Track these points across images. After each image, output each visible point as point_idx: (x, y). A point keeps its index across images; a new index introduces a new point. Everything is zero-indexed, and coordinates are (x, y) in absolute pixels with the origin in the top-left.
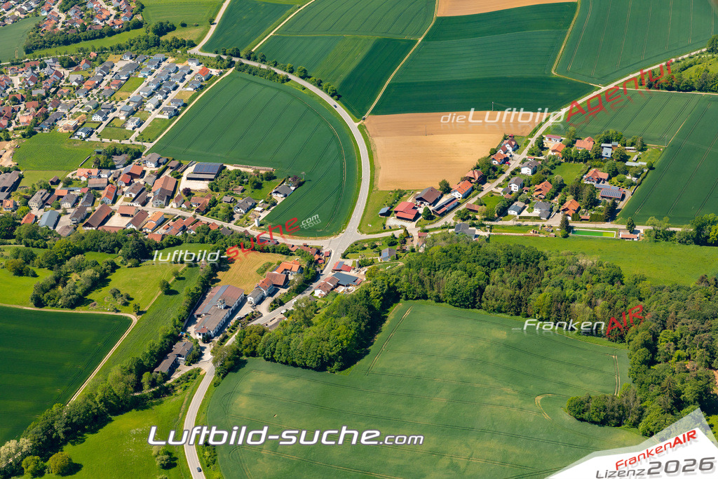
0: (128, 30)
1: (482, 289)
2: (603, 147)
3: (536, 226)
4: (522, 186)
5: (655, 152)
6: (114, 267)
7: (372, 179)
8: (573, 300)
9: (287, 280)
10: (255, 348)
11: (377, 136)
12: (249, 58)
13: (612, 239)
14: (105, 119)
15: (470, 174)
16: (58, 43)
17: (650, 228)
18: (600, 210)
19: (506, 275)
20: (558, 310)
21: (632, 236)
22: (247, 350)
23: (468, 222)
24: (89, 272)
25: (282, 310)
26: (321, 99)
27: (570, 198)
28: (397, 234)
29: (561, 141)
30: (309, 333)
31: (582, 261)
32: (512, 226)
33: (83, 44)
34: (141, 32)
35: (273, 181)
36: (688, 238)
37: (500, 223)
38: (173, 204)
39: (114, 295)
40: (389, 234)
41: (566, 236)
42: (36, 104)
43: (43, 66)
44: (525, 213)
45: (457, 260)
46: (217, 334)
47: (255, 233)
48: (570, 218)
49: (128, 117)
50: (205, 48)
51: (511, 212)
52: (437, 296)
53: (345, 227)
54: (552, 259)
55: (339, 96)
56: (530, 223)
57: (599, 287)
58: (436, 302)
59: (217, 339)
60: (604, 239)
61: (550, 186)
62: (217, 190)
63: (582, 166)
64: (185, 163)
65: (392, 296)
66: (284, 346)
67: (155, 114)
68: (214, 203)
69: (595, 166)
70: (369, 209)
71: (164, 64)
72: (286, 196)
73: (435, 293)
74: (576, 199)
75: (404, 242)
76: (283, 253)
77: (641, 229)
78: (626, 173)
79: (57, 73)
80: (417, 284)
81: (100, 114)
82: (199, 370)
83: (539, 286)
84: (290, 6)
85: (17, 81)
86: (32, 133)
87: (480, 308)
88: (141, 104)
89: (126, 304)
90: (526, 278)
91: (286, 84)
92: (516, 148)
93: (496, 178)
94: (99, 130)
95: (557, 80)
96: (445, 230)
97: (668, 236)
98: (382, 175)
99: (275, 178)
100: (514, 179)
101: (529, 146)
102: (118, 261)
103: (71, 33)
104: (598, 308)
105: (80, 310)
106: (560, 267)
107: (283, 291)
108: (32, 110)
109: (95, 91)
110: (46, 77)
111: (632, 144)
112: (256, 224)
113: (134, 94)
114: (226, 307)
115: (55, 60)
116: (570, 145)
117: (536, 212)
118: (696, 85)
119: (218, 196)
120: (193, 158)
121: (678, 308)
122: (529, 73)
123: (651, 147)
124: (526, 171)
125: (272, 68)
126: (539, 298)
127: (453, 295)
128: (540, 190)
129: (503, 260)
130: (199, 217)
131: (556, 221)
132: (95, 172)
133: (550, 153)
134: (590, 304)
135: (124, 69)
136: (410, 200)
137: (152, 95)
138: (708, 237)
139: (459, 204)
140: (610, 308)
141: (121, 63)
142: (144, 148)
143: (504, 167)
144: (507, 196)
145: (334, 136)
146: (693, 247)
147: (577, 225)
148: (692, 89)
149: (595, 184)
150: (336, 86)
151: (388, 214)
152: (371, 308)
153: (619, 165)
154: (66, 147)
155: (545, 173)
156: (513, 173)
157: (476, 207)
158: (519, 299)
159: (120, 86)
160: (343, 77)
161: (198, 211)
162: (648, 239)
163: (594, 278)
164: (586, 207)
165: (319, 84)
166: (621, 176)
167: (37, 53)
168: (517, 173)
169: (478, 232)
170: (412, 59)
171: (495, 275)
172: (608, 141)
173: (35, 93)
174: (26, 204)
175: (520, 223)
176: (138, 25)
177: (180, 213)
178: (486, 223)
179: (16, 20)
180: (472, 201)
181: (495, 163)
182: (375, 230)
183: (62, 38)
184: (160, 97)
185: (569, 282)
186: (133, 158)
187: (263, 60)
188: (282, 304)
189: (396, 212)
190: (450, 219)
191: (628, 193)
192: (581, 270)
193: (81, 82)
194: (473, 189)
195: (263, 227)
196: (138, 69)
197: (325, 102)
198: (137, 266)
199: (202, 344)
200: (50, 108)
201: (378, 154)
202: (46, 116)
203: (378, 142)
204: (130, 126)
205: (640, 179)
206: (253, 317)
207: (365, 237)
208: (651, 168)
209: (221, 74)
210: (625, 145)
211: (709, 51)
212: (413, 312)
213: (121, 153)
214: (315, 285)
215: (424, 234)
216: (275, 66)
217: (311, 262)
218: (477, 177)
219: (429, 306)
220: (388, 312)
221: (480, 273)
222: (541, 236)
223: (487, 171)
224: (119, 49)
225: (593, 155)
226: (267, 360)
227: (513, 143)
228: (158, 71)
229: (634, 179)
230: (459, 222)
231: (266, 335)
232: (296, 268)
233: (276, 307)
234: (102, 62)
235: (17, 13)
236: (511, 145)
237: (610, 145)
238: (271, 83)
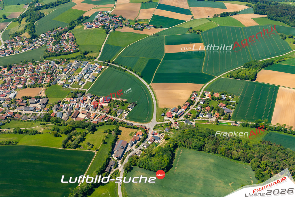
0: (75, 52)
1: (203, 145)
2: (222, 96)
3: (208, 121)
4: (201, 108)
5: (237, 98)
6: (86, 134)
7: (157, 104)
8: (231, 149)
9: (139, 138)
10: (136, 163)
11: (156, 90)
12: (113, 63)
13: (231, 126)
14: (72, 81)
15: (186, 103)
16: (54, 56)
17: (242, 122)
18: (225, 116)
20: (228, 153)
21: (236, 125)
22: (133, 164)
23: (189, 119)
24: (79, 136)
25: (139, 148)
26: (137, 77)
27: (216, 112)
28: (168, 122)
29: (209, 93)
32: (201, 120)
33: (61, 56)
34: (79, 54)
35: (127, 103)
36: (253, 126)
37: (197, 119)
38: (98, 110)
39: (88, 144)
40: (165, 122)
41: (218, 124)
42: (50, 75)
43: (50, 63)
44: (204, 116)
45: (194, 135)
46: (121, 157)
47: (125, 121)
48: (218, 119)
49: (79, 81)
50: (99, 59)
51: (200, 116)
52: (189, 147)
53: (152, 120)
55: (142, 77)
56: (206, 120)
57: (237, 144)
59: (121, 159)
60: (229, 125)
61: (210, 108)
62: (111, 106)
63: (217, 102)
64: (99, 97)
65: (176, 146)
66: (147, 164)
67: (87, 80)
68: (111, 110)
69: (221, 102)
70: (158, 114)
71: (87, 64)
72: (132, 109)
73: (189, 145)
74: (218, 112)
75: (171, 125)
76: (136, 129)
77: (238, 122)
78: (230, 104)
79: (55, 66)
80: (183, 143)
81: (71, 80)
82: (118, 170)
84: (122, 47)
85: (42, 67)
86: (50, 85)
87: (203, 151)
88: (83, 77)
89: (92, 147)
91: (125, 72)
93: (193, 105)
94: (71, 85)
95: (204, 74)
96: (182, 121)
97: (247, 125)
98: (160, 102)
100: (199, 105)
101: (200, 95)
102: (87, 131)
103: (57, 53)
104: (239, 152)
105: (78, 149)
107: (138, 142)
108: (49, 77)
109: (68, 72)
110: (52, 67)
111: (230, 96)
112: (125, 117)
113: (80, 74)
114: (123, 148)
115: (54, 61)
116: (212, 95)
117: (207, 116)
119: (111, 108)
120: (102, 95)
122: (196, 72)
123: (236, 96)
124: (201, 103)
125: (121, 67)
127: (195, 147)
128: (207, 109)
129: (207, 135)
130: (107, 115)
131: (214, 119)
132: (72, 99)
133: (207, 97)
135: (76, 65)
136: (170, 111)
137: (85, 74)
138: (259, 126)
139: (184, 113)
140: (243, 152)
141: (75, 63)
142: (86, 91)
143: (195, 101)
144: (198, 111)
145: (143, 89)
146: (255, 129)
147: (220, 121)
148: (243, 79)
149: (222, 107)
150: (140, 73)
151: (164, 116)
153: (228, 102)
154: (61, 90)
155: (207, 104)
156: (198, 103)
157: (190, 114)
158: (216, 149)
159: (75, 70)
160: (142, 70)
161: (106, 113)
162: (241, 126)
164: (221, 115)
165: (136, 73)
166: (229, 105)
167: (47, 58)
168: (199, 103)
169: (192, 122)
170: (160, 66)
173: (49, 72)
174: (52, 109)
175: (203, 119)
176: (78, 51)
177: (100, 113)
178: (194, 119)
179: (39, 47)
180: (188, 112)
181: (192, 100)
182: (161, 121)
183: (55, 54)
184: (88, 75)
186: (83, 95)
187: (117, 64)
188: (139, 146)
189: (166, 115)
190: (182, 118)
191: (232, 111)
192: (229, 138)
193: (63, 69)
194: (187, 108)
195: (127, 119)
196: (80, 65)
197: (138, 78)
198: (93, 133)
199: (117, 161)
200: (55, 77)
202: (54, 80)
203: (156, 92)
204: (80, 84)
205: (235, 106)
206: (131, 151)
207: (158, 123)
208: (237, 103)
209: (105, 68)
210: (228, 96)
211: (244, 67)
212: (183, 152)
213: (79, 93)
214: (147, 140)
215: (176, 123)
216: (121, 66)
217: (145, 132)
218: (188, 105)
219: (187, 149)
220: (175, 151)
221: (202, 140)
222: (210, 124)
223: (191, 102)
224: (73, 59)
225: (220, 99)
226: (140, 167)
227: (196, 94)
228: (86, 66)
229: (233, 106)
230: (186, 119)
232: (141, 134)
233: (137, 147)
234: (69, 63)
235: (39, 45)
237: (224, 95)
238: (121, 71)
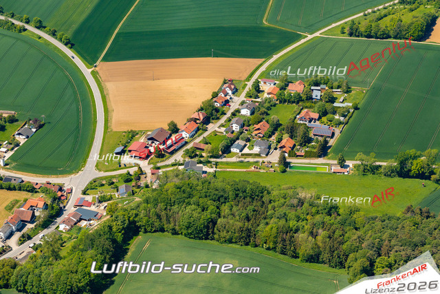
1: (214, 222)
2: (313, 90)
3: (257, 162)
4: (242, 126)
5: (359, 94)
7: (107, 121)
8: (297, 231)
9: (33, 216)
10: (8, 280)
11: (109, 81)
13: (325, 173)
15: (195, 116)
17: (359, 162)
18: (313, 147)
19: (235, 209)
20: (284, 240)
21: (343, 170)
23: (196, 159)
25: (30, 243)
26: (56, 48)
27: (286, 137)
28: (132, 171)
29: (275, 84)
30: (58, 267)
31: (302, 195)
32: (235, 163)
35: (15, 123)
36: (393, 172)
37: (224, 160)
40: (124, 171)
41: (284, 171)
44: (246, 151)
45: (190, 196)
47: (1, 172)
48: (286, 155)
51: (234, 150)
52: (174, 229)
53: (84, 165)
54: (275, 193)
55: (73, 45)
56: (251, 160)
57: (318, 218)
58: (173, 234)
60: (318, 173)
61: (268, 126)
63: (295, 107)
65: (132, 230)
66: (35, 279)
69: (306, 107)
70: (104, 149)
72: (28, 137)
73: (171, 226)
74: (291, 137)
75: (139, 179)
76: (29, 191)
77: (350, 163)
78: (334, 113)
80: (154, 218)
83: (265, 218)
87: (213, 239)
90: (254, 211)
91: (23, 33)
92: (235, 91)
93: (218, 118)
95: (268, 28)
96: (175, 167)
97: (374, 170)
98: (115, 117)
99: (17, 120)
100: (234, 119)
101: (247, 89)
104: (319, 238)
106: (282, 200)
107: (30, 226)
111: (339, 87)
112: (2, 164)
116: (283, 88)
117: (256, 150)
118: (391, 33)
121: (391, 237)
122: (243, 22)
123: (355, 90)
124: (245, 112)
125: (10, 19)
126: (266, 230)
127: (188, 228)
128: (259, 129)
129: (231, 195)
131: (275, 157)
133: (266, 95)
134: (311, 233)
136: (142, 140)
138: (410, 170)
139: (186, 143)
140: (330, 237)
143: (225, 108)
144: (229, 135)
145: (70, 81)
146: (397, 179)
147: (293, 161)
148: (389, 37)
149: (307, 123)
150: (69, 35)
151: (122, 152)
152: (114, 241)
153: (328, 106)
155: (262, 114)
156: (234, 114)
157: (202, 146)
158: (249, 230)
160: (75, 27)
162: (357, 172)
163: (314, 210)
164: (301, 145)
165: (54, 34)
166: (330, 116)
168: (237, 114)
169: (205, 168)
171: (225, 209)
172: (317, 84)
175: (243, 159)
178: (212, 160)
180: (198, 140)
181: (217, 105)
182: (111, 168)
185: (292, 214)
187: (1, 12)
188: (29, 238)
189: (130, 151)
190: (179, 157)
191: (337, 131)
192: (301, 202)
194: (198, 129)
195: (7, 167)
197: (59, 50)
201: (111, 97)
203: (110, 86)
205: (347, 118)
206: (3, 251)
207: (102, 174)
208: (356, 108)
210: (332, 88)
211: (400, 3)
212: (152, 244)
214: (59, 220)
215: (155, 171)
216: (12, 17)
217: (55, 199)
218: (202, 118)
219: (167, 238)
220: (129, 244)
221: (212, 207)
222: (262, 171)
223: (211, 113)
225: (304, 97)
226: (20, 291)
227: (233, 87)
229: (342, 119)
230: (187, 159)
231: (18, 268)
232: (41, 204)
233: (24, 241)
236: (230, 88)
237: (319, 88)
238: (9, 33)
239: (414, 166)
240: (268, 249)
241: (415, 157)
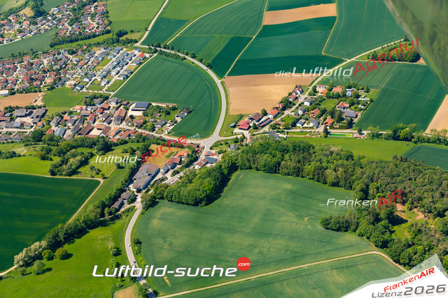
0: (103, 34)
1: (279, 164)
2: (347, 91)
3: (311, 132)
4: (304, 111)
5: (374, 93)
6: (92, 155)
7: (227, 109)
8: (327, 168)
9: (181, 160)
10: (163, 195)
11: (230, 87)
12: (165, 48)
13: (350, 138)
14: (90, 80)
15: (277, 106)
16: (67, 42)
17: (370, 132)
18: (344, 123)
19: (292, 156)
20: (319, 174)
21: (360, 136)
22: (159, 196)
23: (276, 130)
24: (79, 158)
25: (178, 176)
27: (329, 117)
28: (239, 137)
29: (325, 88)
30: (190, 187)
31: (332, 149)
32: (298, 132)
33: (80, 42)
34: (110, 35)
35: (176, 111)
36: (389, 137)
37: (292, 130)
38: (124, 123)
39: (91, 169)
40: (235, 137)
41: (326, 137)
42: (55, 73)
43: (59, 54)
44: (305, 125)
45: (268, 149)
46: (144, 189)
47: (167, 138)
48: (328, 128)
49: (102, 79)
50: (143, 43)
51: (298, 125)
52: (257, 168)
53: (212, 134)
54: (316, 148)
55: (211, 67)
56: (308, 130)
57: (340, 162)
58: (256, 170)
59: (144, 191)
60: (346, 138)
61: (319, 111)
62: (147, 116)
63: (336, 100)
64: (131, 102)
65: (233, 168)
66: (177, 194)
67: (116, 78)
68: (145, 122)
69: (342, 101)
70: (225, 124)
71: (121, 52)
72: (182, 118)
73: (255, 166)
74: (332, 118)
75: (242, 141)
76: (180, 147)
77: (365, 132)
78: (359, 104)
79: (66, 57)
80: (246, 161)
81: (88, 78)
82: (134, 207)
83: (309, 162)
84: (188, 21)
85: (45, 62)
86: (53, 88)
87: (279, 173)
88: (109, 72)
89: (98, 174)
90: (303, 158)
91: (184, 61)
92: (302, 92)
93: (291, 107)
94: (87, 86)
95: (325, 56)
96: (263, 135)
97: (379, 136)
98: (232, 107)
99: (177, 109)
100: (300, 107)
101: (309, 91)
102: (94, 152)
103: (74, 37)
104: (339, 172)
105: (74, 177)
106: (321, 152)
107: (179, 166)
108: (53, 76)
109: (85, 66)
110: (61, 59)
111: (362, 89)
112: (166, 133)
113: (106, 67)
114: (149, 175)
115: (65, 51)
116: (330, 90)
117: (311, 125)
118: (397, 58)
119: (147, 119)
120: (135, 99)
121: (380, 171)
122: (310, 53)
123: (372, 91)
124: (307, 104)
125: (177, 53)
126: (309, 168)
127: (264, 167)
128: (313, 113)
129: (291, 149)
130: (137, 129)
131: (321, 129)
132: (84, 107)
133: (320, 94)
134: (335, 170)
135: (101, 54)
136: (246, 119)
137: (115, 67)
138: (399, 136)
139: (271, 121)
140: (345, 172)
141: (99, 52)
142: (110, 95)
143: (295, 102)
144: (297, 117)
145: (208, 87)
146: (392, 141)
147: (332, 131)
148: (395, 60)
149: (342, 110)
150: (210, 61)
151: (234, 127)
152: (222, 174)
153: (355, 100)
154: (70, 95)
155: (316, 104)
156: (300, 105)
157: (280, 123)
158: (299, 168)
159: (98, 63)
160: (214, 57)
161: (137, 126)
162: (369, 137)
163: (338, 157)
164: (337, 122)
165: (201, 61)
166: (356, 105)
167: (56, 47)
168: (302, 105)
169: (281, 135)
170: (250, 47)
171: (287, 156)
172: (350, 87)
173: (54, 68)
174: (49, 124)
175: (303, 130)
176: (109, 32)
177: (127, 128)
178: (285, 130)
179: (46, 30)
180: (278, 119)
181: (291, 100)
182: (227, 135)
183: (69, 39)
184: (119, 69)
185: (324, 159)
186: (104, 100)
187: (172, 49)
188: (178, 173)
189: (239, 126)
190: (266, 129)
191: (359, 114)
192: (332, 153)
193: (78, 62)
194: (279, 113)
195: (170, 134)
196: (108, 54)
197: (204, 70)
198: (104, 154)
199: (136, 194)
200: (62, 75)
201: (230, 96)
202: (60, 79)
203: (231, 90)
204: (103, 84)
205: (366, 107)
206: (163, 180)
207: (222, 138)
208: (372, 101)
209: (151, 56)
210: (358, 90)
211: (404, 41)
212: (244, 176)
213: (98, 98)
214: (195, 163)
215: (252, 137)
216: (179, 52)
217: (193, 152)
218: (281, 107)
219: (253, 173)
220: (231, 176)
221: (279, 155)
222: (313, 137)
223: (287, 104)
224: (98, 44)
225: (341, 95)
226: (169, 201)
227: (301, 89)
228: (118, 55)
229: (363, 107)
230: (271, 130)
231: (168, 188)
232: (185, 155)
233: (175, 174)
234: (89, 51)
235: (47, 27)
236: (299, 90)
237: (351, 90)
238: (176, 61)
239: (402, 134)
240: (310, 179)
241: (403, 129)
